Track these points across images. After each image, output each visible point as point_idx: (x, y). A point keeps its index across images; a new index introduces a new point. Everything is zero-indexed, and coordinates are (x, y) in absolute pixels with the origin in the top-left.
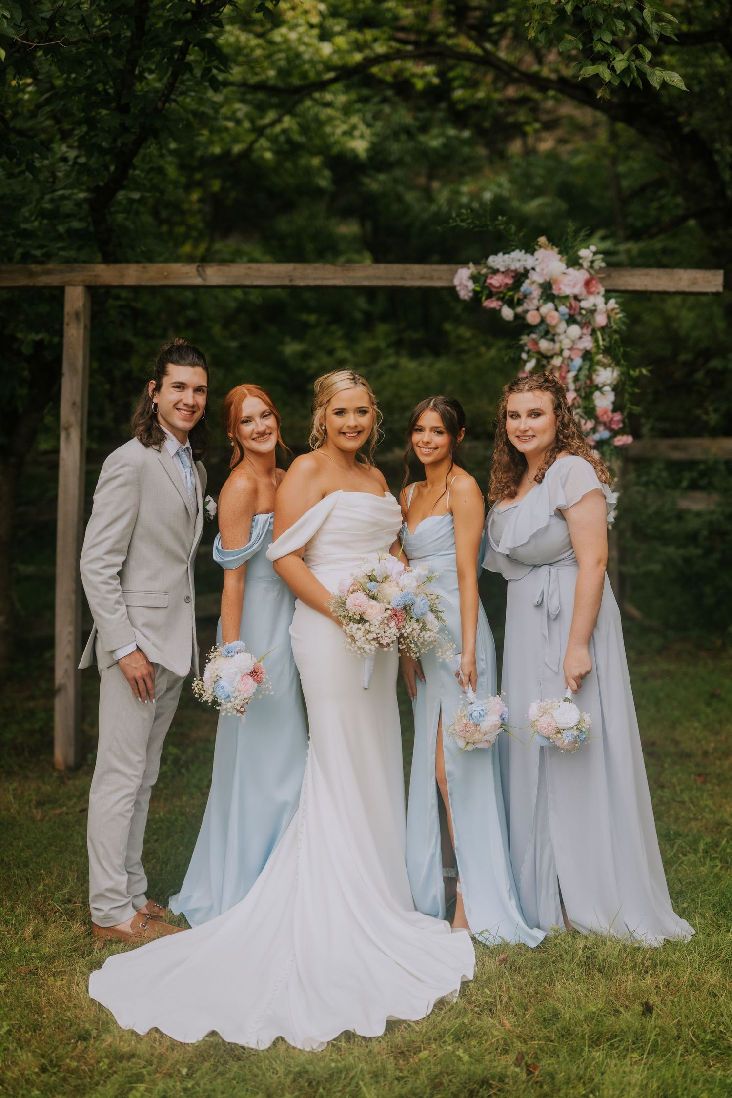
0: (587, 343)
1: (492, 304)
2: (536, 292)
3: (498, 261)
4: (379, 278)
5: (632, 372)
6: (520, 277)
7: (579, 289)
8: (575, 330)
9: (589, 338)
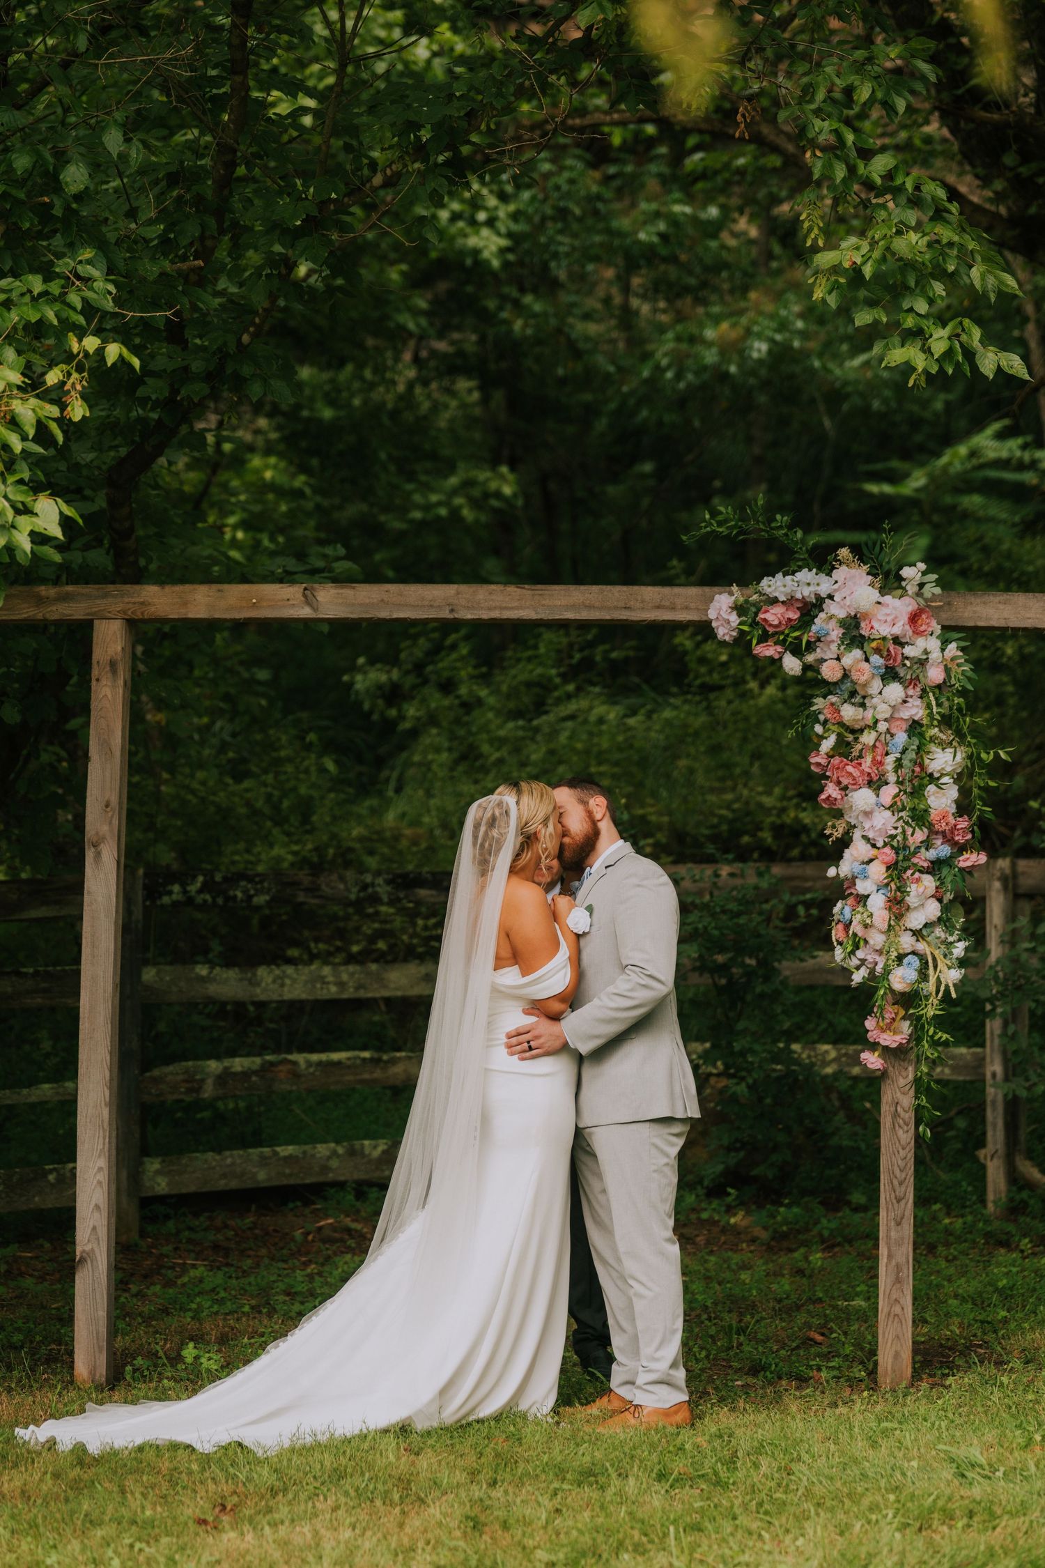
0: (915, 710)
1: (768, 650)
2: (836, 633)
3: (777, 585)
4: (590, 607)
5: (983, 755)
6: (810, 609)
7: (900, 627)
8: (895, 691)
9: (918, 702)
